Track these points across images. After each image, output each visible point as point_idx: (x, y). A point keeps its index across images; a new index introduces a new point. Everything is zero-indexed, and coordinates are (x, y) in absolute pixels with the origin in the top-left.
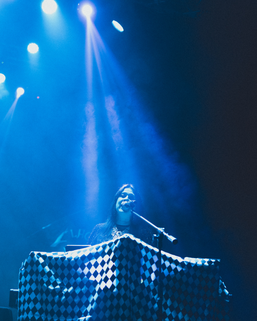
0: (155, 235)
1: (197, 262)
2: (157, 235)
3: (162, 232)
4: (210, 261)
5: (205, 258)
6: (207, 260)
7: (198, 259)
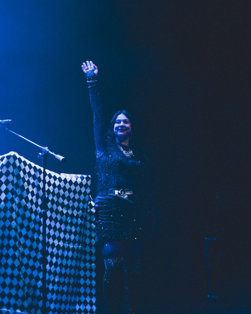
0: (40, 154)
1: (71, 177)
2: (42, 154)
3: (48, 151)
4: (82, 176)
5: (78, 174)
6: (79, 176)
7: (72, 175)
